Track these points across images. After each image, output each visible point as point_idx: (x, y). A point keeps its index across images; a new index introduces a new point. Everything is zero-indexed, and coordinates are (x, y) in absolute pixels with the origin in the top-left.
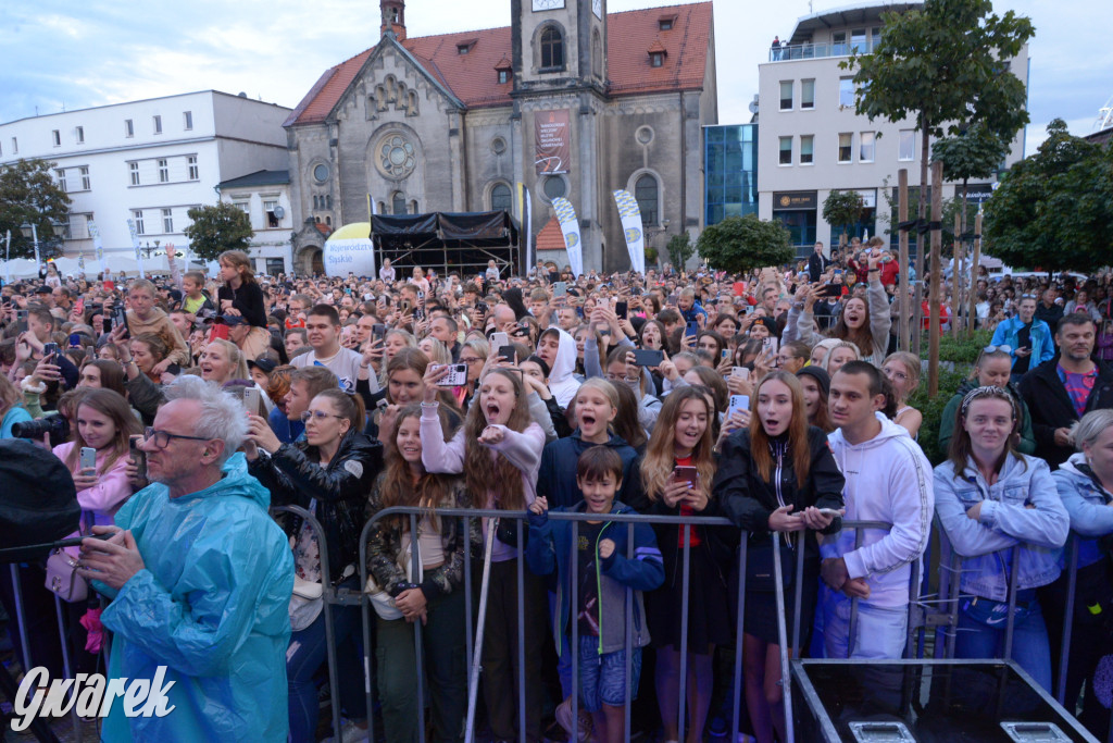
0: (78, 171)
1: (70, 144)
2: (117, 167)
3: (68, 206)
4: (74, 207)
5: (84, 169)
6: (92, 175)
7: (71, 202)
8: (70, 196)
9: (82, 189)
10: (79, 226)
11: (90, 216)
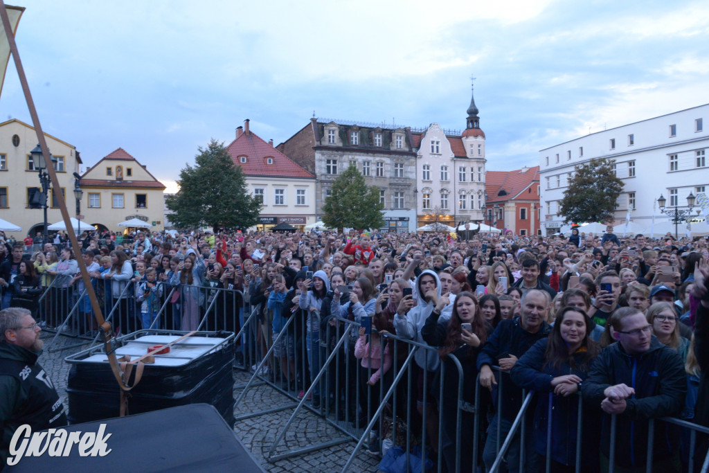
0: (626, 165)
1: (622, 146)
2: (662, 158)
3: (622, 188)
4: (626, 188)
5: (632, 163)
6: (637, 166)
7: (622, 184)
8: (624, 181)
9: (628, 176)
10: (623, 201)
11: (632, 194)
